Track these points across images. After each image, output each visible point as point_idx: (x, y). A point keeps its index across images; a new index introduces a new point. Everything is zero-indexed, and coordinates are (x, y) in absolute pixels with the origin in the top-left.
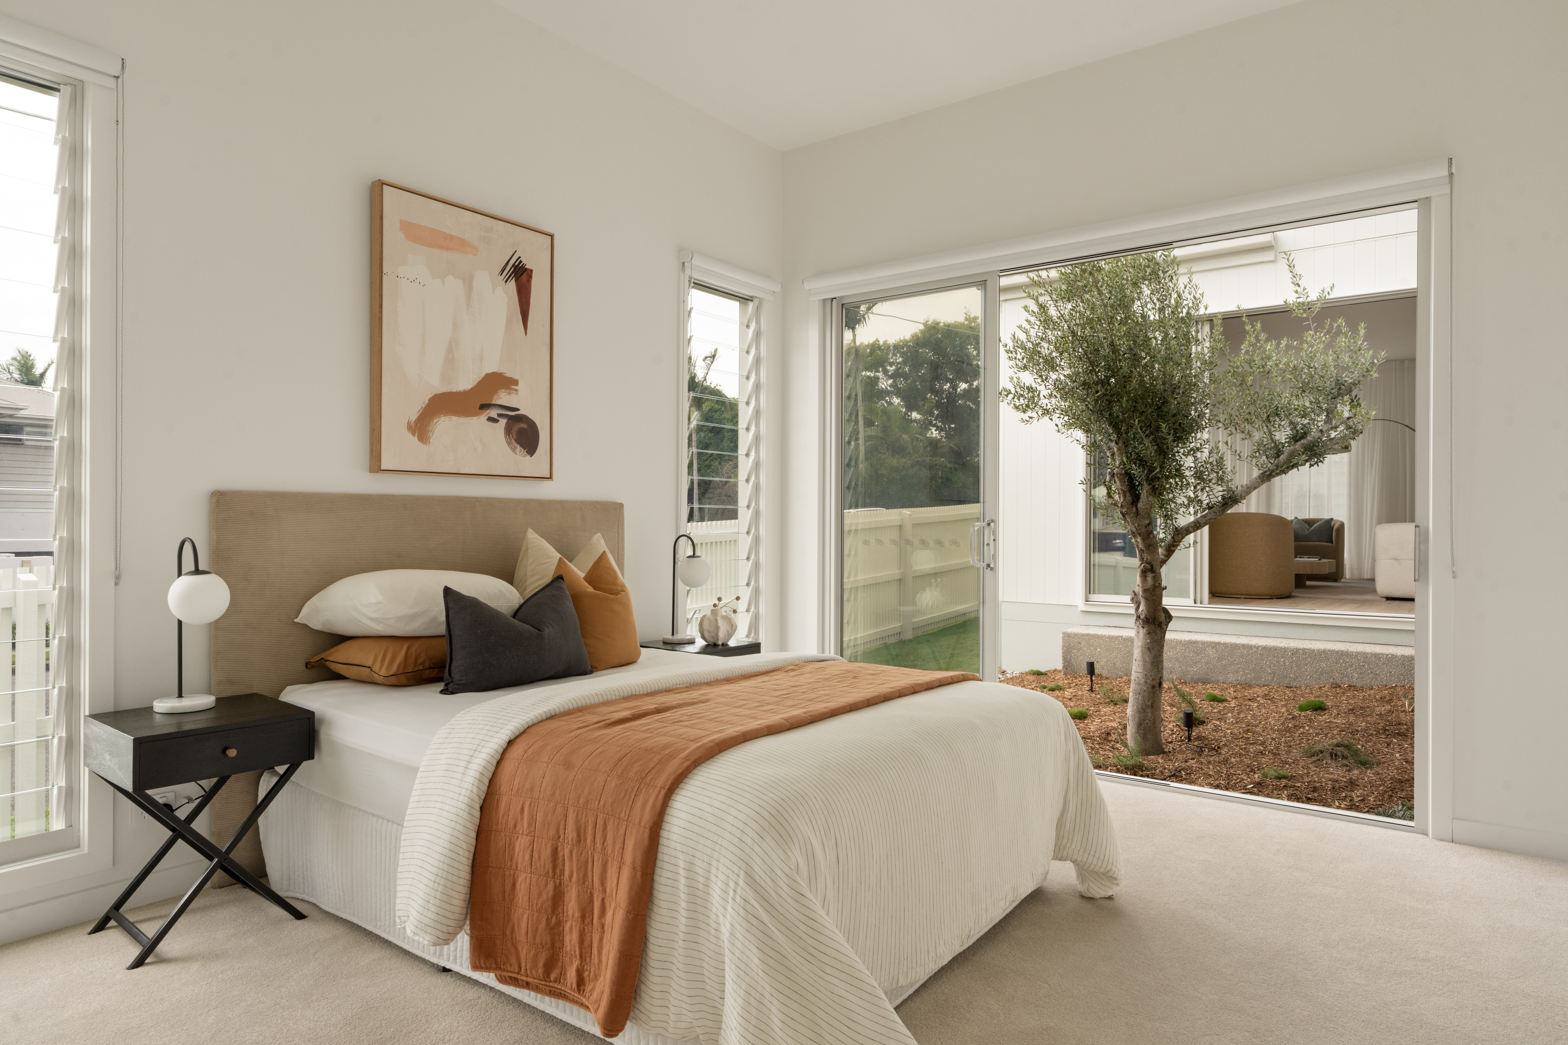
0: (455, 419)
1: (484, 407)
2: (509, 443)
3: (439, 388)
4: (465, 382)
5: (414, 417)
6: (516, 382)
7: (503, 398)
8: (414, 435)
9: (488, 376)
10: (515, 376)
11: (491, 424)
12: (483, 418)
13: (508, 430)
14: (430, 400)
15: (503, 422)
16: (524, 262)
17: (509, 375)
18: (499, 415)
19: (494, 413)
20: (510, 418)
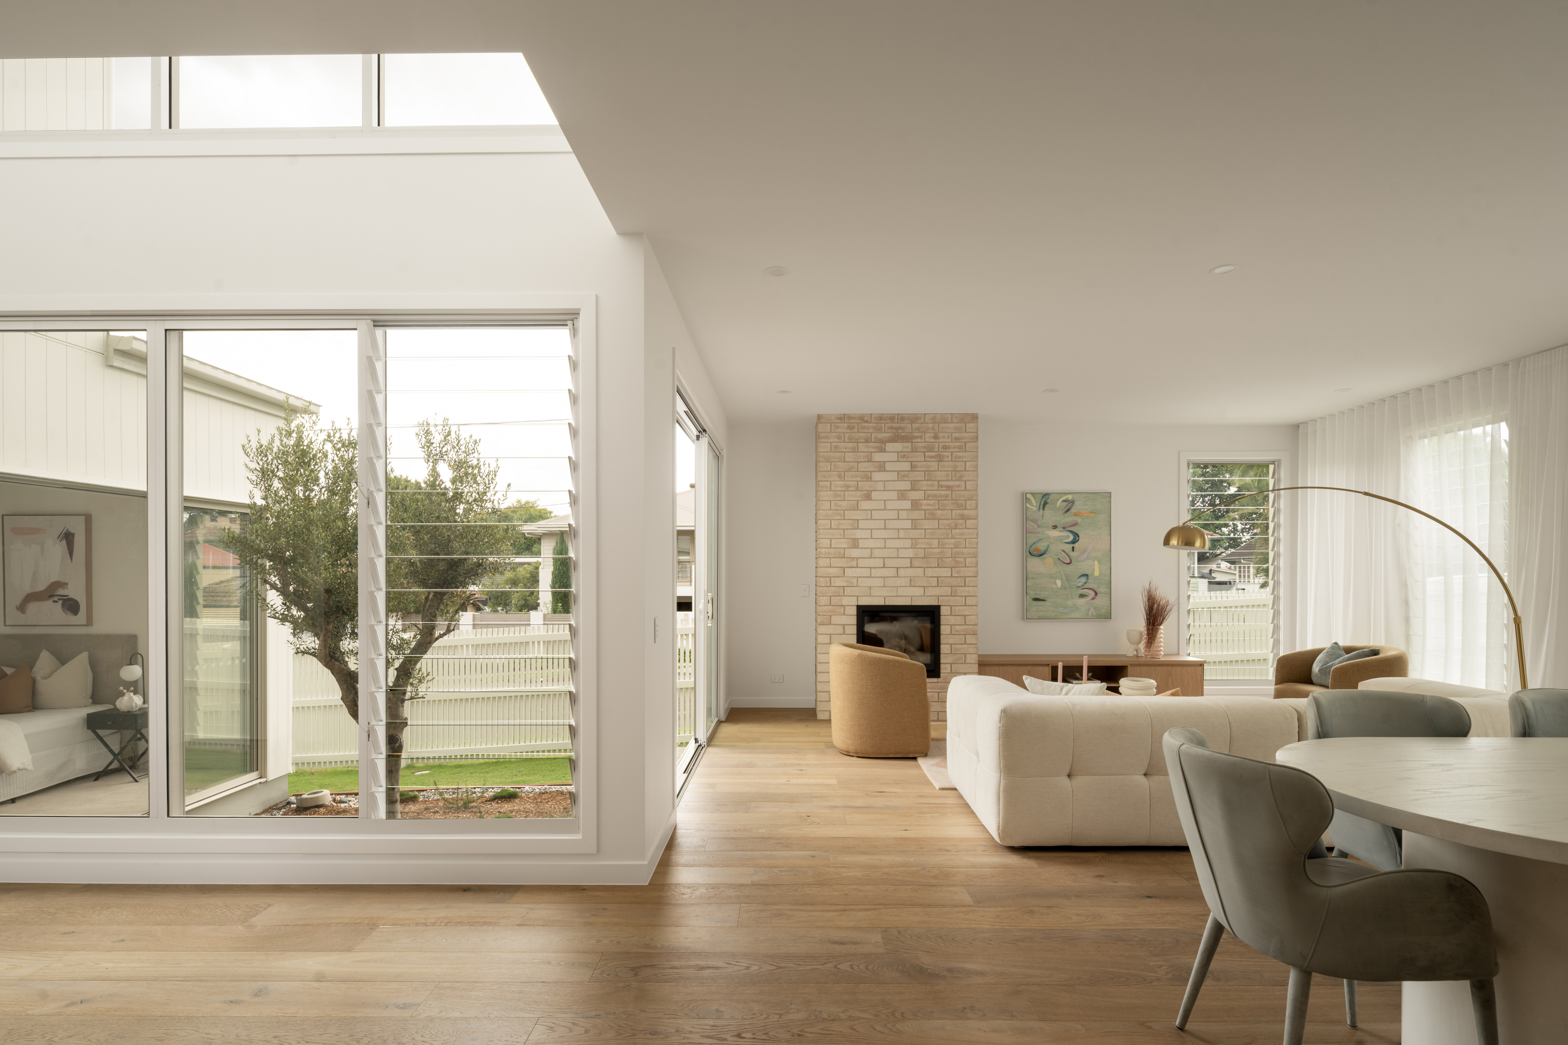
0: (37, 603)
1: (51, 596)
2: (64, 611)
3: (28, 590)
4: (41, 587)
5: (18, 603)
6: (67, 584)
7: (61, 592)
8: (19, 611)
9: (52, 583)
10: (66, 581)
11: (54, 603)
12: (51, 601)
13: (63, 606)
14: (26, 596)
15: (60, 602)
16: (70, 530)
17: (63, 581)
18: (58, 599)
19: (56, 599)
20: (64, 600)
